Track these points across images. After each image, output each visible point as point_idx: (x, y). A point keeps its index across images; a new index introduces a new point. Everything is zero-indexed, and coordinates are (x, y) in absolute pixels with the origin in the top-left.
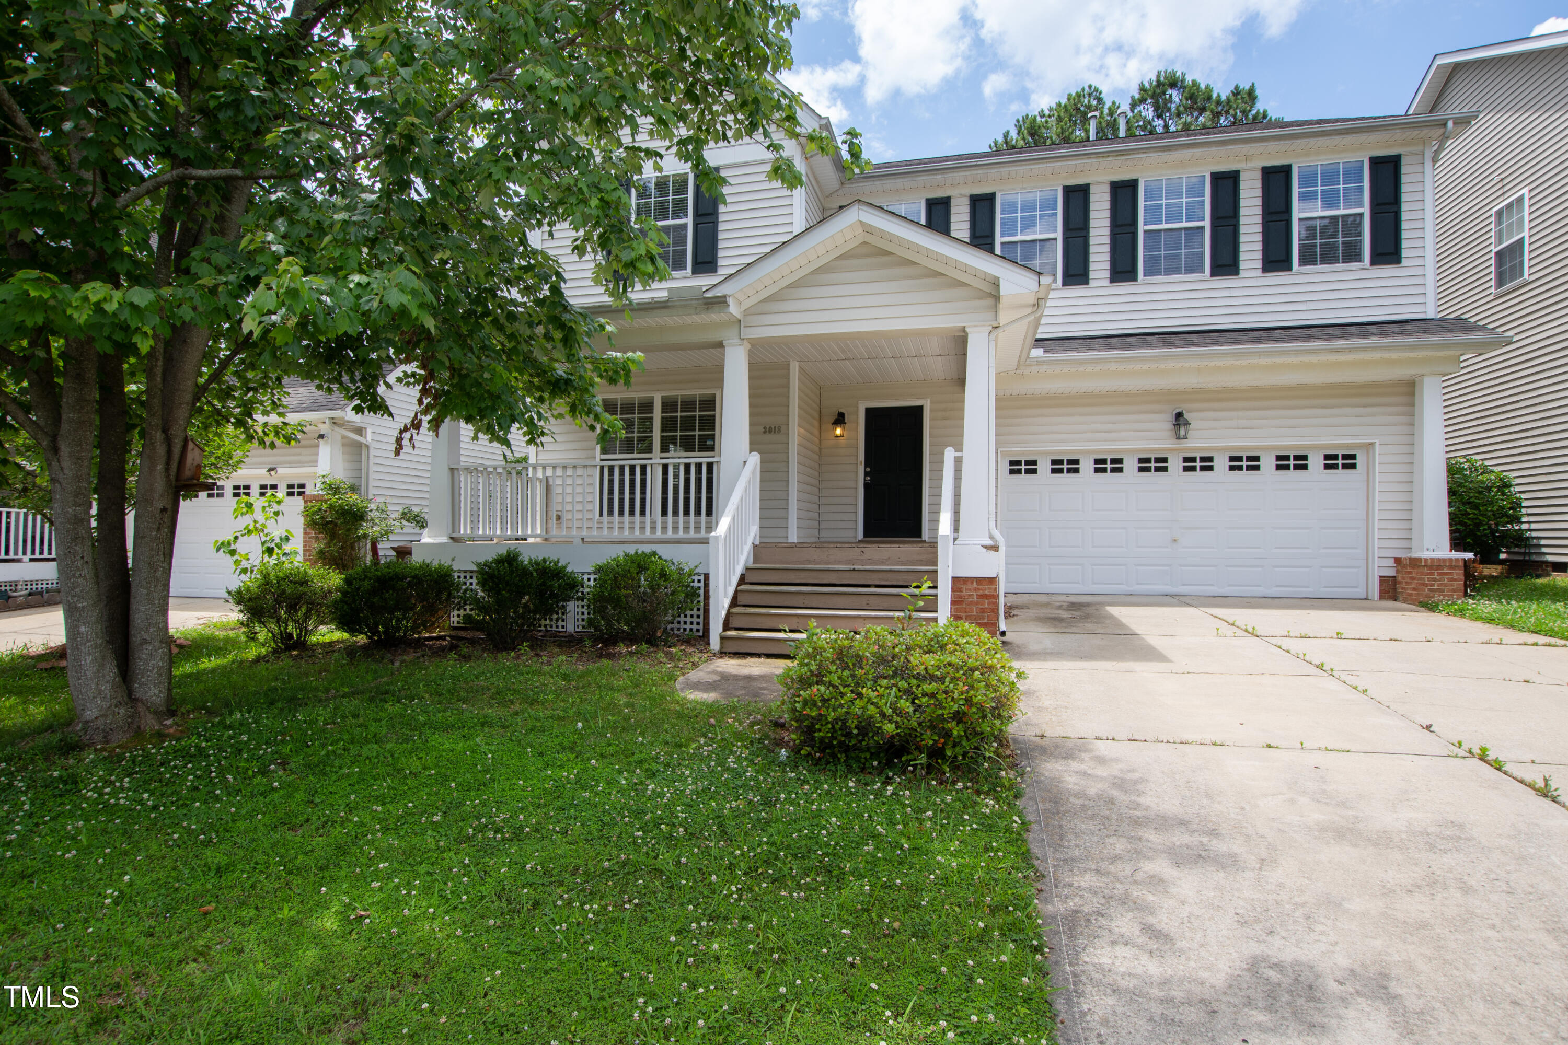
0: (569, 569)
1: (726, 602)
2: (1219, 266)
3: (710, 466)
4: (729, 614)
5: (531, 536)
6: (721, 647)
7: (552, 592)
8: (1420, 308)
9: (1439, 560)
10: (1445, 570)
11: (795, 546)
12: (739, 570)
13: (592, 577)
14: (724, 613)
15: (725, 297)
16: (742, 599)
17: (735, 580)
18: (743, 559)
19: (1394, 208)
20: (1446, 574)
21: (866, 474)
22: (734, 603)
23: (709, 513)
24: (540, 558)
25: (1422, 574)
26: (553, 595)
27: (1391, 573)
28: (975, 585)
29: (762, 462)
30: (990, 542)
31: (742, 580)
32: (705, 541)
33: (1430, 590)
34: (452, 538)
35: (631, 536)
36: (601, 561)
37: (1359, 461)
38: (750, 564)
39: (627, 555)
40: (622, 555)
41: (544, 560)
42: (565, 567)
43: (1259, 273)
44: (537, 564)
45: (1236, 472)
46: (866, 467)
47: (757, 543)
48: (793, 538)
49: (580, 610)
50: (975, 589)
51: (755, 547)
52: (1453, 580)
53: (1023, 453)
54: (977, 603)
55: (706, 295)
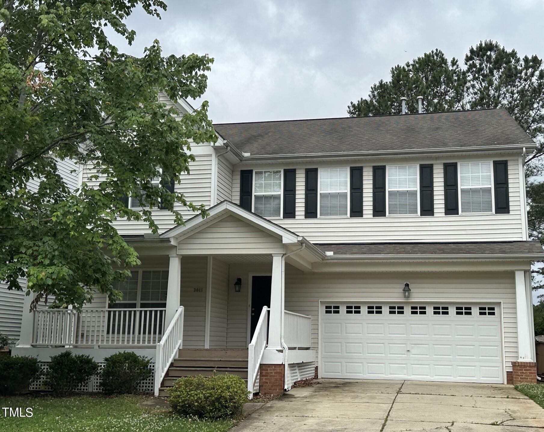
0: (93, 361)
1: (163, 375)
2: (424, 211)
3: (161, 312)
4: (164, 380)
5: (67, 345)
6: (159, 394)
7: (85, 370)
8: (520, 235)
9: (524, 363)
10: (528, 368)
11: (207, 350)
12: (170, 360)
13: (103, 365)
14: (162, 379)
15: (169, 238)
16: (171, 374)
17: (168, 365)
18: (173, 355)
19: (505, 186)
20: (528, 370)
21: (252, 312)
22: (167, 375)
23: (160, 333)
24: (81, 355)
25: (517, 370)
26: (85, 372)
27: (511, 370)
28: (273, 368)
29: (185, 311)
30: (280, 349)
31: (172, 365)
32: (155, 347)
33: (521, 378)
34: (32, 345)
35: (123, 345)
36: (108, 356)
37: (496, 311)
38: (177, 357)
39: (120, 353)
40: (118, 353)
41: (83, 356)
42: (92, 359)
43: (443, 215)
44: (79, 357)
45: (437, 315)
46: (252, 308)
47: (181, 348)
48: (207, 346)
49: (96, 381)
50: (274, 370)
51: (179, 350)
52: (532, 373)
53: (333, 302)
54: (274, 376)
55: (161, 237)
